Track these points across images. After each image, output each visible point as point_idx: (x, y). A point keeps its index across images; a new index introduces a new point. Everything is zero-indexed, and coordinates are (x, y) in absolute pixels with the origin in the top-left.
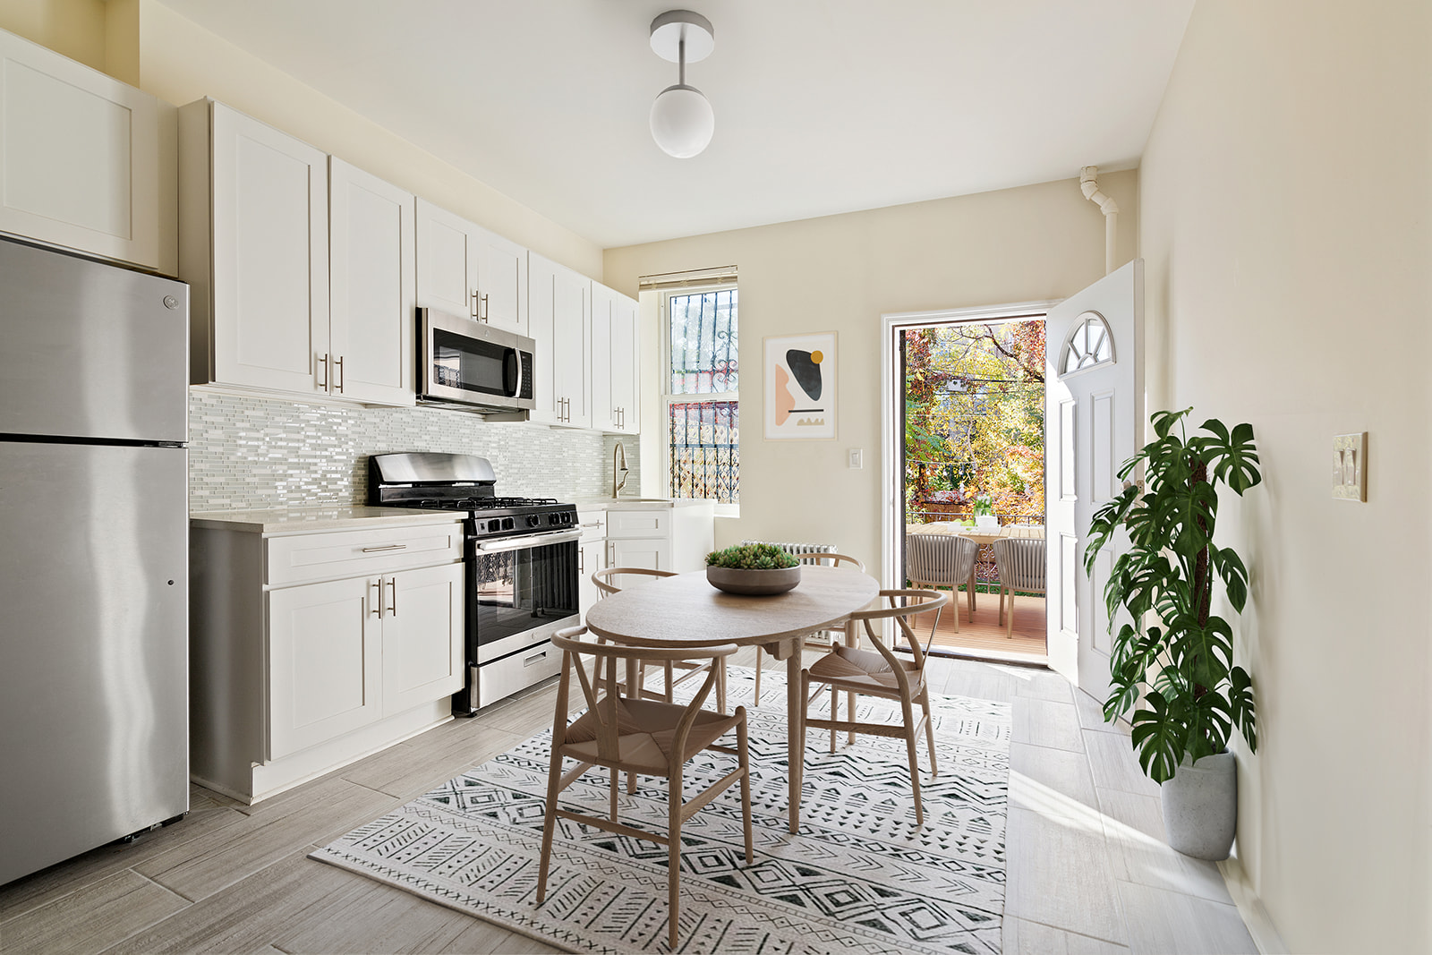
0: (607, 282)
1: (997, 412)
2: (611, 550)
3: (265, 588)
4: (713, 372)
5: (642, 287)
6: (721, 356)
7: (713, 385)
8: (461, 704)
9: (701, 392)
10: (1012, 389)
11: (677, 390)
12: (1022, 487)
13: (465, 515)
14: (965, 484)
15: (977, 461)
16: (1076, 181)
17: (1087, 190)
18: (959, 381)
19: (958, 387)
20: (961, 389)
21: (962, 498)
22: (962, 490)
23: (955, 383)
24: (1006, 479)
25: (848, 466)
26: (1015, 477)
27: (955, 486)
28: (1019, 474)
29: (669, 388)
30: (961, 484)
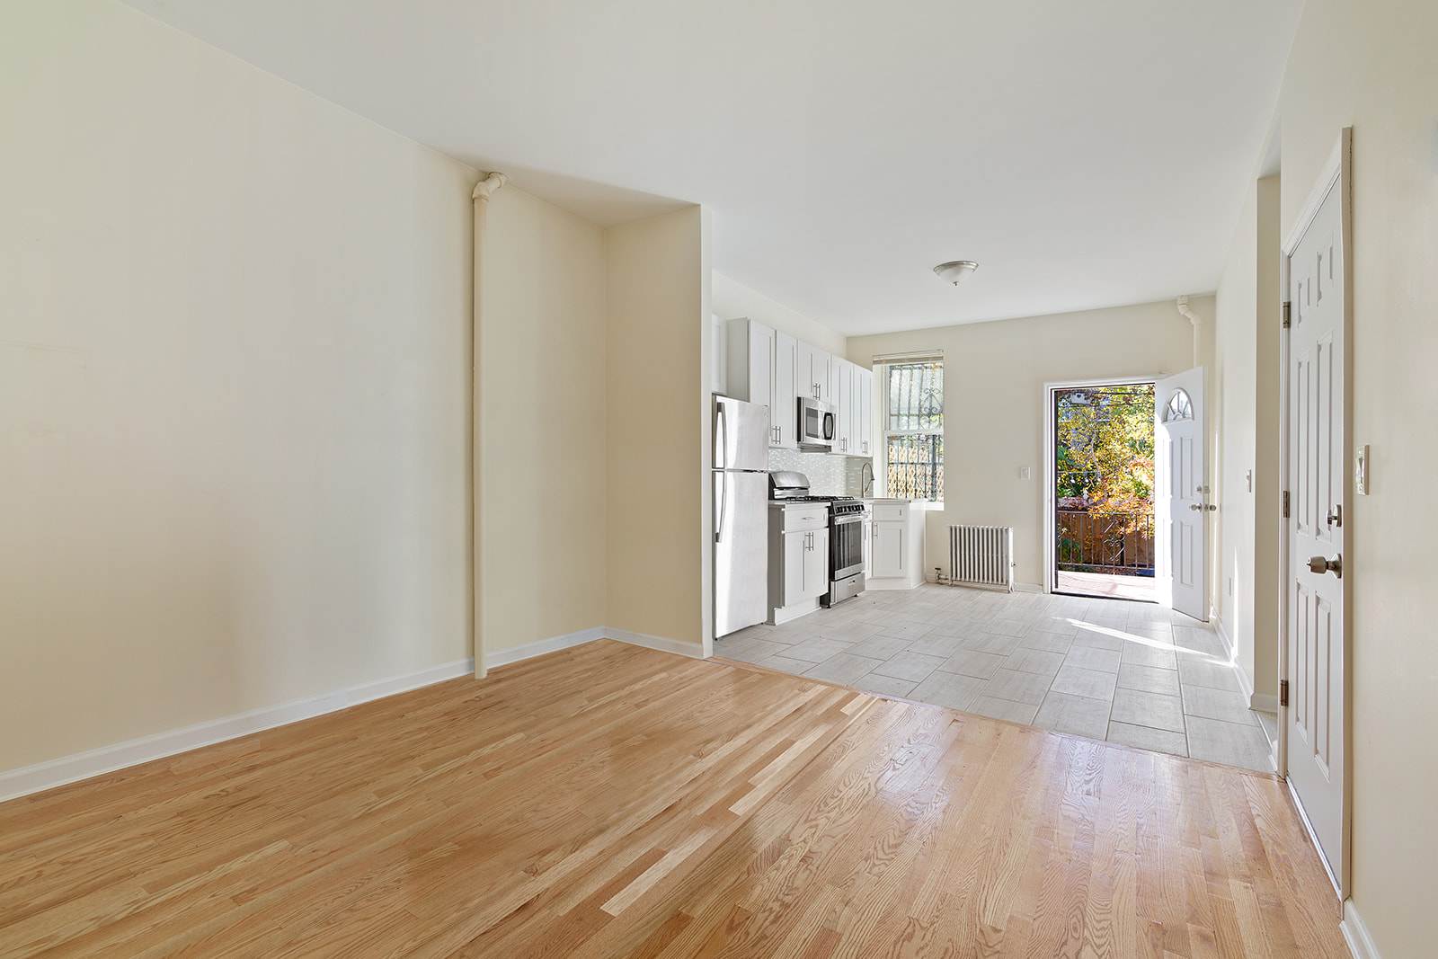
0: (849, 358)
1: (1122, 422)
2: (875, 528)
3: (783, 532)
4: (919, 416)
5: (875, 362)
6: (927, 405)
7: (919, 424)
8: (825, 601)
9: (911, 428)
10: (1136, 400)
11: (894, 427)
12: (1146, 494)
13: (829, 504)
14: (1089, 491)
15: (1100, 469)
16: (1174, 302)
17: (1182, 310)
18: (1082, 395)
19: (1082, 400)
20: (1085, 402)
21: (1085, 504)
22: (1085, 496)
23: (1079, 396)
24: (1130, 485)
25: (1020, 477)
26: (1140, 484)
27: (1078, 493)
28: (1144, 482)
29: (888, 426)
30: (1085, 491)
